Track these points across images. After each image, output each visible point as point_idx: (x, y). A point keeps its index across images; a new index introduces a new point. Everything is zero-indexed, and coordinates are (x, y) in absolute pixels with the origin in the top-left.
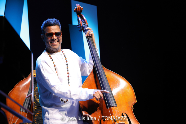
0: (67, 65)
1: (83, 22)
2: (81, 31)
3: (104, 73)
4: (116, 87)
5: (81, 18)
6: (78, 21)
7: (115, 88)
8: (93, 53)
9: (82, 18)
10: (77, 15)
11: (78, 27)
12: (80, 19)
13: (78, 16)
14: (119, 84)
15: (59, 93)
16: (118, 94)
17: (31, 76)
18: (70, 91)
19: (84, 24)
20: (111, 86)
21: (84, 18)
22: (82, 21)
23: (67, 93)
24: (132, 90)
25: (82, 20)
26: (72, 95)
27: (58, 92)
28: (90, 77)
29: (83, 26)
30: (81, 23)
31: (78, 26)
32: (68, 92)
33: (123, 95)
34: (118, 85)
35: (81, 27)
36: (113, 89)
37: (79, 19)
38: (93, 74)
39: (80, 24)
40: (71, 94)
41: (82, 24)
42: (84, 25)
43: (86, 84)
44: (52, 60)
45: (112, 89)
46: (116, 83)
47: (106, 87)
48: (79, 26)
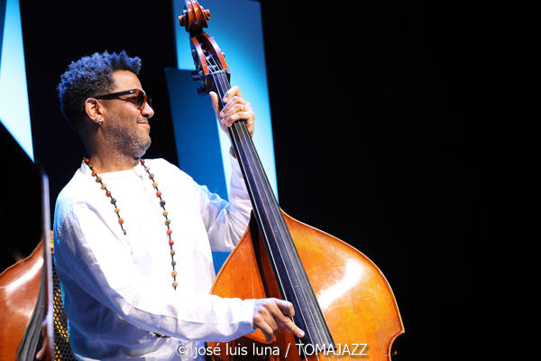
0: (163, 204)
1: (211, 60)
2: (205, 90)
3: (288, 236)
4: (332, 283)
5: (203, 48)
6: (196, 56)
7: (326, 288)
8: (247, 166)
9: (208, 48)
10: (192, 36)
11: (195, 79)
12: (200, 51)
13: (195, 39)
14: (342, 273)
15: (138, 315)
16: (339, 306)
17: (42, 252)
18: (172, 309)
19: (213, 67)
20: (314, 278)
21: (216, 46)
22: (208, 58)
23: (163, 316)
24: (386, 290)
25: (206, 55)
26: (180, 323)
27: (135, 313)
28: (242, 253)
29: (210, 76)
30: (204, 65)
31: (195, 76)
32: (166, 313)
33: (357, 309)
34: (336, 273)
35: (204, 77)
36: (322, 291)
37: (196, 52)
38: (248, 238)
39: (201, 69)
40: (176, 319)
41: (208, 69)
42: (216, 72)
43: (229, 277)
44: (112, 199)
45: (318, 290)
46: (331, 270)
47: (294, 284)
48: (198, 76)
